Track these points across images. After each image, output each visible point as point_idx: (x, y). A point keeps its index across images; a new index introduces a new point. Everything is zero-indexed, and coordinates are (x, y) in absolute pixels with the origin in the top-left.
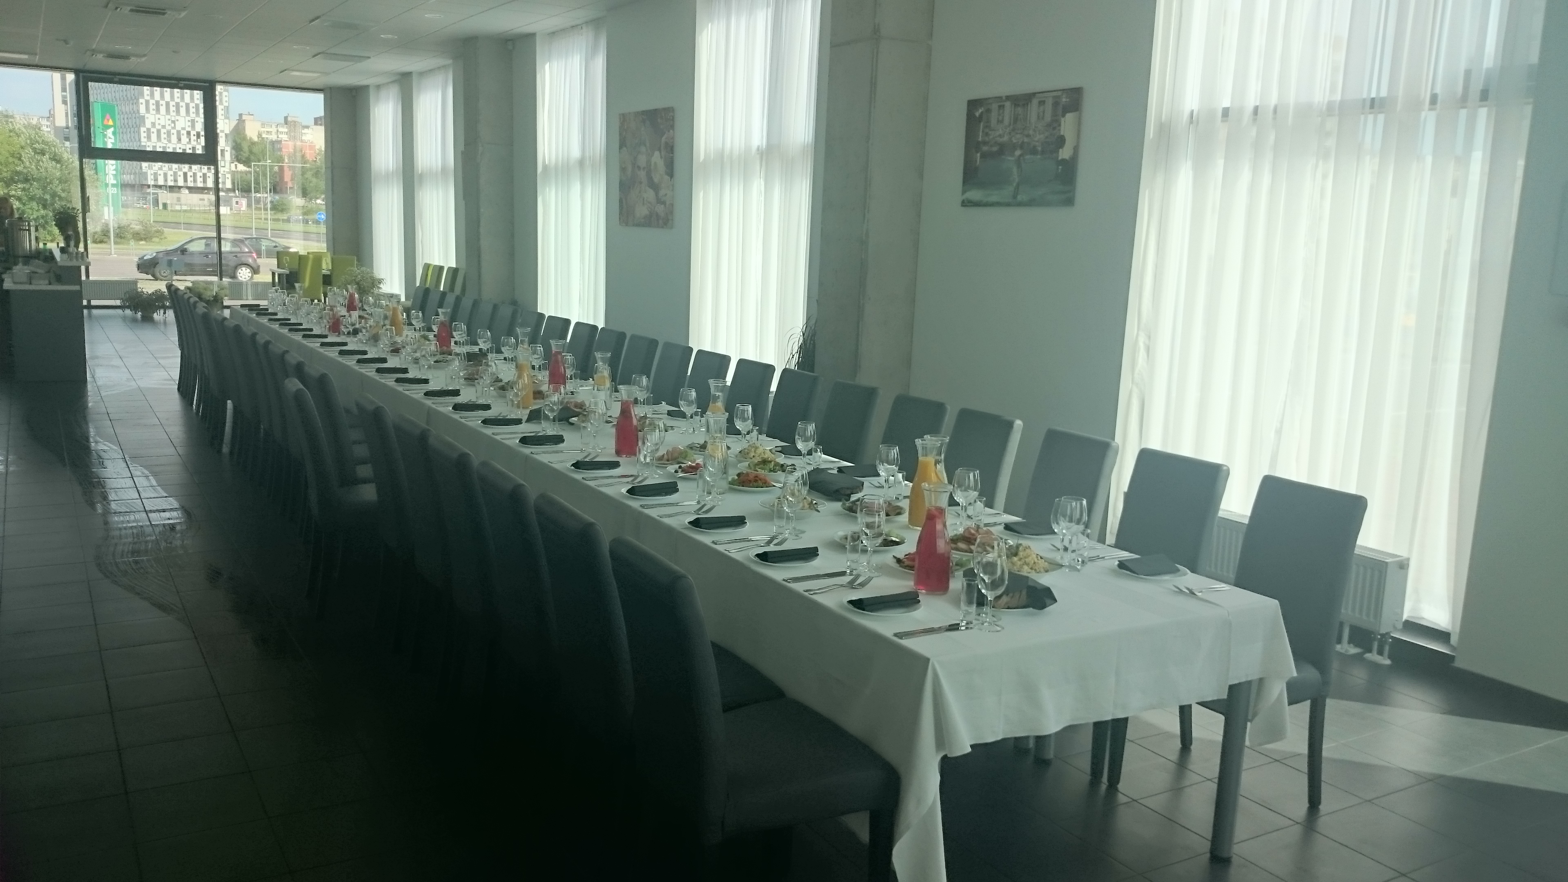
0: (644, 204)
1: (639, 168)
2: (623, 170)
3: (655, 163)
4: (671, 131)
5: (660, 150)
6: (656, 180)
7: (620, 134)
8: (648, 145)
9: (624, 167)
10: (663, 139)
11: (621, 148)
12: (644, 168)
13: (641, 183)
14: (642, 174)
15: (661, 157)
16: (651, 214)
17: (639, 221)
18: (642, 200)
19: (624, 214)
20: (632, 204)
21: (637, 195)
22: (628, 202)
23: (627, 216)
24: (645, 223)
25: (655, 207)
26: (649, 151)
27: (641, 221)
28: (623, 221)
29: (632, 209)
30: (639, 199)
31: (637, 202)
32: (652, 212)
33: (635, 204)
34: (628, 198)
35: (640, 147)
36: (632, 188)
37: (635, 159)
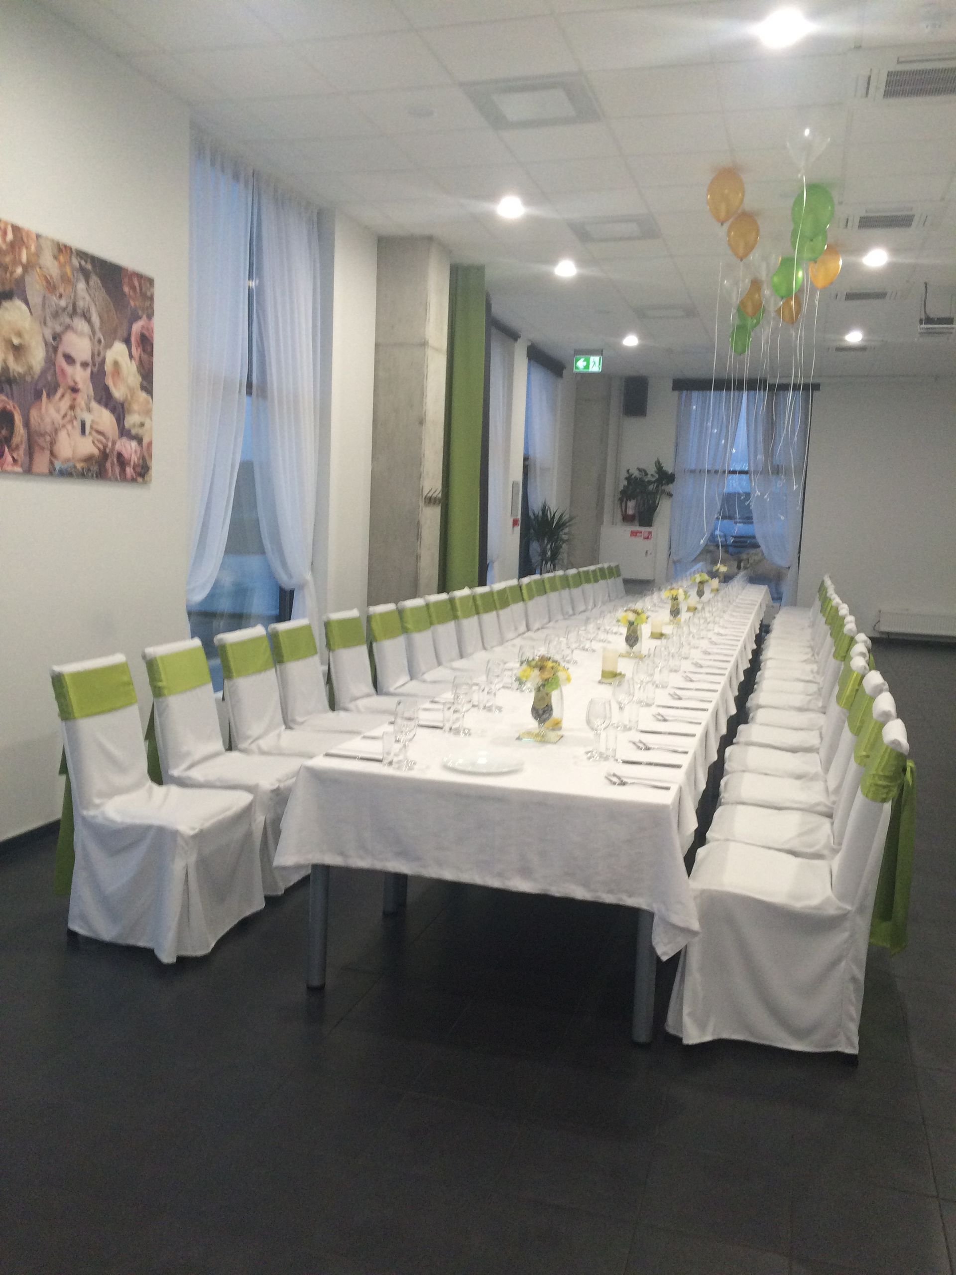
0: (83, 431)
2: (15, 349)
5: (127, 341)
9: (16, 342)
16: (104, 455)
17: (75, 467)
18: (78, 424)
19: (17, 447)
20: (49, 428)
21: (62, 412)
22: (32, 421)
23: (30, 453)
24: (89, 470)
25: (114, 443)
26: (99, 335)
27: (79, 466)
28: (15, 460)
29: (48, 438)
30: (71, 421)
31: (64, 426)
32: (108, 451)
33: (56, 431)
34: (34, 413)
35: (71, 318)
36: (48, 396)
37: (57, 337)
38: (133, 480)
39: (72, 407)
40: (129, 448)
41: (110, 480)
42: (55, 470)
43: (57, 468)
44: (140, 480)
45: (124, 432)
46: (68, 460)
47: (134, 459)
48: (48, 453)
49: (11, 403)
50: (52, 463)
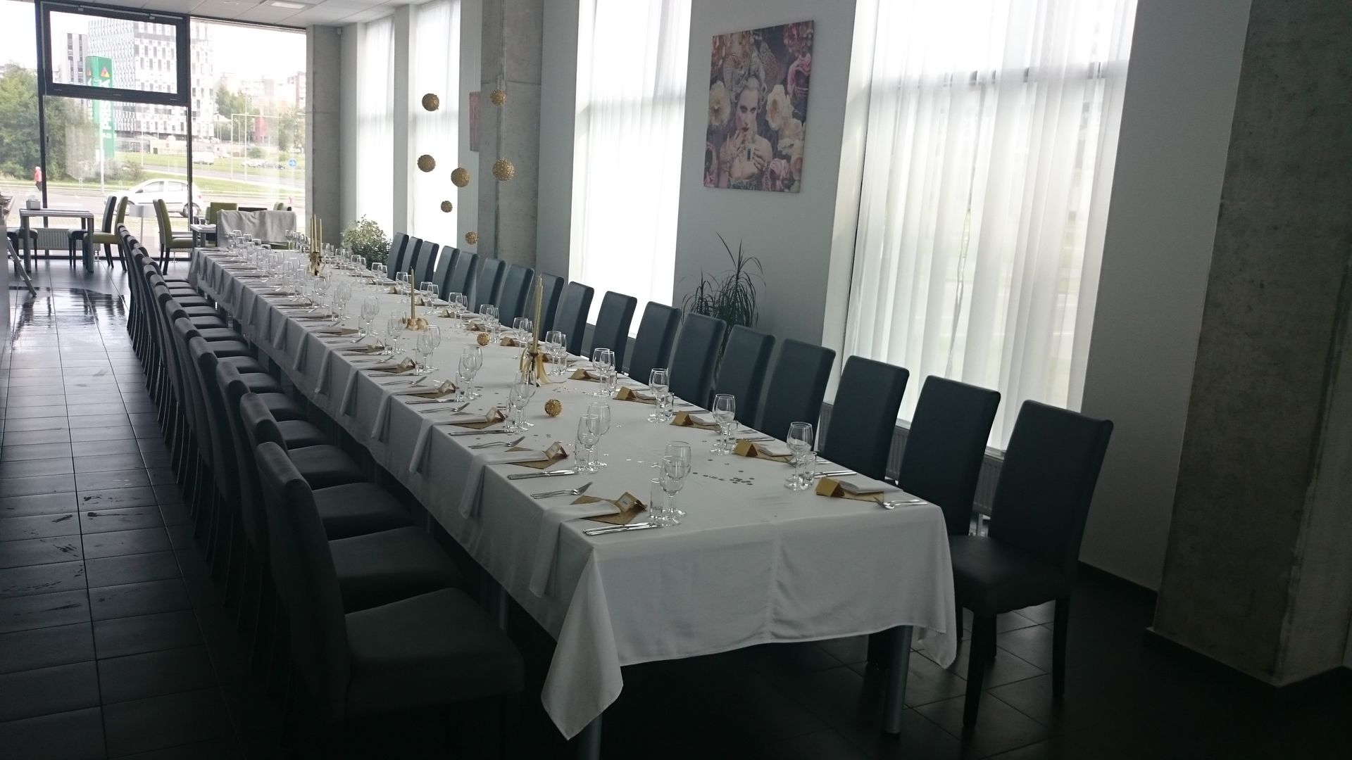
0: (749, 158)
1: (744, 109)
2: (715, 112)
3: (775, 102)
4: (808, 55)
5: (784, 83)
6: (774, 125)
7: (713, 64)
8: (762, 75)
9: (716, 107)
10: (793, 68)
11: (713, 82)
12: (753, 109)
13: (746, 129)
14: (749, 119)
15: (786, 93)
16: (762, 173)
17: (742, 182)
18: (745, 153)
19: (713, 171)
20: (729, 158)
21: (738, 146)
22: (721, 155)
23: (719, 175)
24: (750, 184)
25: (769, 163)
26: (764, 85)
27: (745, 181)
28: (711, 180)
29: (728, 165)
30: (742, 152)
31: (738, 156)
32: (764, 169)
33: (733, 159)
34: (722, 150)
35: (747, 80)
36: (730, 137)
37: (738, 96)
38: (782, 191)
39: (743, 142)
40: (780, 166)
41: (764, 190)
42: (730, 185)
43: (732, 184)
44: (786, 190)
45: (777, 154)
46: (738, 178)
47: (783, 174)
48: (727, 173)
49: (712, 146)
50: (729, 181)
